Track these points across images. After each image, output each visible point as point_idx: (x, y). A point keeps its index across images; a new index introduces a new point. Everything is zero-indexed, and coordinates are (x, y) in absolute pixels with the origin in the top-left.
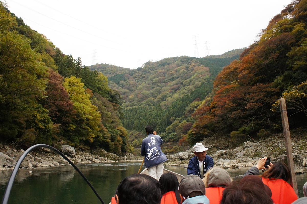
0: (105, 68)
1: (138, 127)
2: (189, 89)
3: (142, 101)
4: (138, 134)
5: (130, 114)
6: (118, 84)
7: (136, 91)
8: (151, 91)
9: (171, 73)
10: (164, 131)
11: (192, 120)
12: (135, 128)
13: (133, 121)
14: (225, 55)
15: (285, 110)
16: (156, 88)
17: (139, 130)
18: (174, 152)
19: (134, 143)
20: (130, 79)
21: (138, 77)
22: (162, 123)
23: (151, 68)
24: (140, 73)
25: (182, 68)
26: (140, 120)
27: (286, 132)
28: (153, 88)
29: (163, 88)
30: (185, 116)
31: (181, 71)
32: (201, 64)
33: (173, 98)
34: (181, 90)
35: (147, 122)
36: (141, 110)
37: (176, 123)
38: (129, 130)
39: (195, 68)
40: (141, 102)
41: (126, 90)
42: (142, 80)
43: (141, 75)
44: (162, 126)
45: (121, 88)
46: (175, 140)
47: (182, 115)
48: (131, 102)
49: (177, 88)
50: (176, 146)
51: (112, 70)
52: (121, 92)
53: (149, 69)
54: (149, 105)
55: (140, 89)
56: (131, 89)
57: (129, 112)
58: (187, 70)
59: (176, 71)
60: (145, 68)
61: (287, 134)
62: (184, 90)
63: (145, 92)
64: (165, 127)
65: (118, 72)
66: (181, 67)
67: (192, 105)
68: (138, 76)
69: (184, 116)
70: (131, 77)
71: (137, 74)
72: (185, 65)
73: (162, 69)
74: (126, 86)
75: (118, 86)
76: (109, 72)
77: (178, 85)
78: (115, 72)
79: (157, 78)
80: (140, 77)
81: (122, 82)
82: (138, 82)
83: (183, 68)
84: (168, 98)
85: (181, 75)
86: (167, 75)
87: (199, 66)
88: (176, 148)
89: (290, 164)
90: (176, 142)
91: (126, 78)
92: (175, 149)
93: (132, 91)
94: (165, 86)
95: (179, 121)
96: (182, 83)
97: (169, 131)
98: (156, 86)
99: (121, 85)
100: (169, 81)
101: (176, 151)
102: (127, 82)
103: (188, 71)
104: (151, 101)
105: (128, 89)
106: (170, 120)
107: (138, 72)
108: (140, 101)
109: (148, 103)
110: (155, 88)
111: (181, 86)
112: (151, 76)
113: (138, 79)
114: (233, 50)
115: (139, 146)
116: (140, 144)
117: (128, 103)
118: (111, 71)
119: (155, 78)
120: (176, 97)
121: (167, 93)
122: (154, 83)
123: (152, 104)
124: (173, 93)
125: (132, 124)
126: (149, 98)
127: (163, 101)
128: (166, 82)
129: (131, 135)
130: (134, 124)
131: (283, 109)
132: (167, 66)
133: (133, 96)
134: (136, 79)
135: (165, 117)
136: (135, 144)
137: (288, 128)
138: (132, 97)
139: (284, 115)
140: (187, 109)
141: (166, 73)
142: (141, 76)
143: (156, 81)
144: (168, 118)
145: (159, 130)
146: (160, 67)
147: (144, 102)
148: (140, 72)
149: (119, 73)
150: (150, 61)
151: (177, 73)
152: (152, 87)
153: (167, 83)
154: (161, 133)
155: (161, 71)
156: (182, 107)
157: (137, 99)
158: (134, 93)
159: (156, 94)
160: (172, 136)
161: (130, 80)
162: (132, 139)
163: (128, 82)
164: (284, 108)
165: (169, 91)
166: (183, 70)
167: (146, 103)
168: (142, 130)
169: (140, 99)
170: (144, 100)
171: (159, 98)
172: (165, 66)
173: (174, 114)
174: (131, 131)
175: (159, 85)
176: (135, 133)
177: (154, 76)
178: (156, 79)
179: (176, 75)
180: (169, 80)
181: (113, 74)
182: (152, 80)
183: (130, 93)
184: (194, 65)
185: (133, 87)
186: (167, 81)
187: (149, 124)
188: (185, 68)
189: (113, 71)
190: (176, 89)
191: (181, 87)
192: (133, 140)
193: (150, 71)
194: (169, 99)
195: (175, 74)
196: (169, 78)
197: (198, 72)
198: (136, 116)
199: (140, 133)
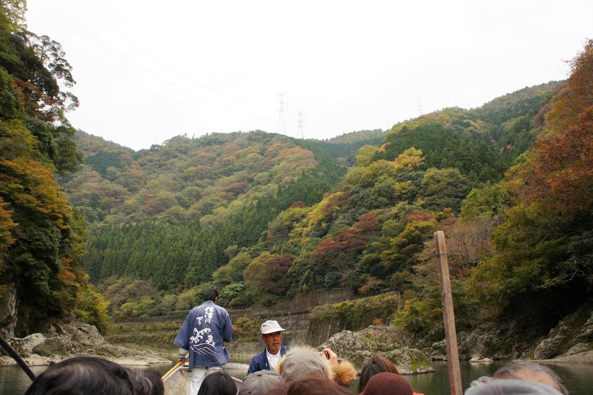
0: (77, 139)
1: (139, 269)
2: (269, 191)
3: (156, 213)
4: (138, 287)
5: (124, 238)
6: (103, 173)
7: (143, 191)
8: (179, 194)
9: (227, 160)
10: (209, 278)
11: (289, 250)
12: (133, 270)
13: (128, 254)
14: (339, 139)
15: (444, 254)
16: (191, 188)
17: (141, 276)
18: (240, 336)
19: (125, 309)
20: (132, 166)
21: (149, 164)
22: (205, 260)
23: (181, 149)
24: (156, 157)
25: (252, 151)
26: (147, 250)
27: (445, 295)
28: (183, 187)
29: (206, 190)
30: (266, 242)
31: (250, 156)
32: (294, 145)
33: (231, 209)
34: (248, 193)
35: (165, 255)
36: (150, 230)
37: (243, 260)
38: (117, 276)
39: (281, 152)
40: (154, 216)
41: (119, 188)
42: (160, 170)
43: (159, 161)
44: (202, 266)
45: (110, 182)
46: (239, 302)
47: (257, 240)
48: (128, 214)
49: (240, 189)
50: (245, 318)
51: (91, 144)
52: (107, 191)
53: (177, 150)
54: (172, 224)
55: (153, 188)
56: (132, 186)
57: (121, 232)
58: (262, 154)
59: (238, 157)
60: (168, 148)
61: (446, 300)
62: (257, 193)
63: (164, 194)
64: (212, 269)
65: (107, 148)
66: (249, 149)
67: (284, 215)
68: (151, 161)
69: (263, 243)
70: (136, 162)
71: (148, 158)
72: (257, 146)
73: (207, 151)
74: (120, 178)
75: (102, 177)
76: (85, 147)
77: (242, 183)
78: (97, 148)
79: (195, 168)
80: (156, 164)
81: (112, 169)
82: (150, 174)
83: (254, 151)
84: (219, 208)
85: (250, 164)
86: (216, 163)
87: (290, 147)
88: (244, 322)
89: (452, 356)
90: (244, 308)
91: (122, 162)
92: (242, 326)
93: (133, 190)
94: (212, 185)
95: (250, 253)
96: (251, 180)
97: (224, 280)
98: (190, 184)
99: (108, 177)
100: (220, 175)
101: (246, 332)
102: (123, 172)
103: (265, 157)
104: (177, 216)
105: (126, 185)
106: (223, 254)
107: (152, 154)
108: (150, 213)
109: (168, 218)
110: (189, 188)
111: (250, 185)
112: (179, 164)
113: (150, 168)
114: (355, 132)
115: (138, 316)
116: (141, 312)
117: (121, 215)
118: (90, 146)
119: (190, 166)
120: (237, 207)
121: (216, 198)
122: (186, 179)
123: (177, 222)
124: (230, 200)
125: (126, 261)
126: (172, 209)
127: (204, 214)
128: (213, 178)
129: (118, 286)
130: (131, 259)
131: (441, 252)
132: (219, 146)
133: (134, 200)
134: (145, 168)
135: (212, 244)
136: (128, 312)
137: (449, 288)
138: (133, 204)
139: (442, 263)
140: (273, 225)
141: (215, 159)
142: (158, 163)
143: (191, 174)
144: (220, 248)
145: (196, 278)
146: (201, 147)
147: (159, 217)
148: (157, 155)
149: (109, 150)
150: (181, 135)
151: (240, 160)
152: (180, 186)
153: (215, 179)
154: (199, 284)
155: (203, 154)
156: (258, 222)
157: (143, 207)
158: (137, 196)
159: (190, 200)
160: (231, 293)
161: (131, 168)
162: (121, 299)
163: (128, 171)
164: (443, 250)
165: (220, 194)
166: (254, 154)
167: (165, 217)
168: (149, 277)
169: (151, 209)
170: (159, 212)
171: (195, 209)
172: (214, 147)
173: (235, 240)
174: (121, 278)
175: (198, 182)
176: (130, 283)
177: (188, 164)
178: (193, 168)
179: (237, 164)
180: (221, 173)
181: (94, 151)
182: (183, 172)
183: (129, 195)
184: (278, 146)
185: (136, 183)
186: (216, 174)
187: (168, 260)
188: (259, 151)
189: (94, 146)
190: (237, 192)
191: (248, 188)
192: (124, 302)
193: (179, 154)
194: (221, 210)
195: (235, 161)
196: (221, 170)
197: (289, 158)
198: (137, 242)
199: (145, 284)
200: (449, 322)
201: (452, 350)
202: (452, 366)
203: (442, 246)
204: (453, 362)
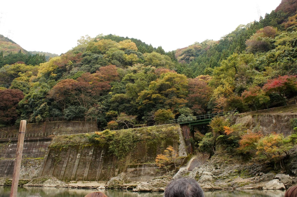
200: (17, 168)
201: (15, 184)
202: (13, 193)
203: (24, 128)
204: (14, 190)
